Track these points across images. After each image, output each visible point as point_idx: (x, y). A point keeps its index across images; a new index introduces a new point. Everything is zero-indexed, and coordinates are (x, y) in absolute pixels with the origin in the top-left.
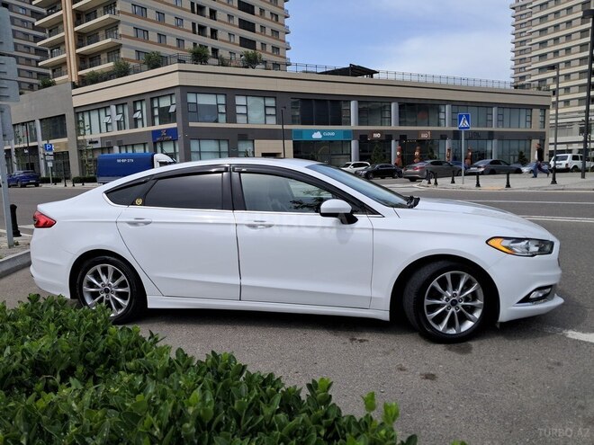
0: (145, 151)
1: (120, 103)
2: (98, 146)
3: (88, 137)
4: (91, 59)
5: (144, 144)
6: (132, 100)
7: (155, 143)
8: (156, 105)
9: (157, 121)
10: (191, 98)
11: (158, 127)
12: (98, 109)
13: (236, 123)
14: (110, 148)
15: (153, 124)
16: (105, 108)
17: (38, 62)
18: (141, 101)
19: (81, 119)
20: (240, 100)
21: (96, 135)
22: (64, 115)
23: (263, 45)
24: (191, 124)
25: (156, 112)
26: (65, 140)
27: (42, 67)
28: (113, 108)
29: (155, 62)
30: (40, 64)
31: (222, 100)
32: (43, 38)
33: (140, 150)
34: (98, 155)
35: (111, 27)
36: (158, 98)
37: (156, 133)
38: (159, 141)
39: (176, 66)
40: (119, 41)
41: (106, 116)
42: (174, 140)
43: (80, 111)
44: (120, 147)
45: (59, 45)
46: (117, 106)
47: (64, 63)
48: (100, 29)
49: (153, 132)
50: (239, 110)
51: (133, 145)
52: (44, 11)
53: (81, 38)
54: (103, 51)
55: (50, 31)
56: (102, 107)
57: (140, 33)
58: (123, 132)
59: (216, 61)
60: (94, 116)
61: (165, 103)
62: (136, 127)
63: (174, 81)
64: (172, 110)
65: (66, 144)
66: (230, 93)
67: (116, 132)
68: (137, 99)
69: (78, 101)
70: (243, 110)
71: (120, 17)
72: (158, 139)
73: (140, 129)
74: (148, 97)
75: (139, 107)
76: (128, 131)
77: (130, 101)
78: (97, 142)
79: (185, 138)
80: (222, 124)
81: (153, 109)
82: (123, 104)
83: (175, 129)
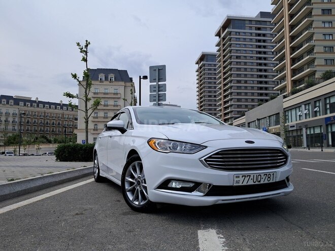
0: (321, 131)
1: (307, 103)
2: (295, 128)
3: (290, 124)
4: (299, 82)
5: (321, 126)
6: (313, 100)
7: (327, 126)
8: (328, 102)
9: (328, 111)
11: (329, 115)
12: (296, 108)
14: (301, 130)
15: (326, 114)
16: (299, 107)
17: (274, 88)
18: (319, 100)
19: (287, 114)
21: (294, 123)
22: (279, 113)
25: (328, 106)
26: (279, 126)
27: (275, 90)
28: (303, 106)
29: (328, 76)
32: (276, 76)
33: (318, 131)
34: (295, 134)
35: (311, 62)
36: (329, 97)
37: (327, 119)
38: (329, 124)
40: (315, 69)
41: (300, 111)
43: (286, 110)
44: (307, 129)
45: (283, 78)
46: (305, 105)
47: (285, 87)
48: (305, 65)
51: (314, 127)
52: (278, 62)
53: (294, 72)
54: (306, 76)
55: (280, 71)
57: (329, 62)
58: (308, 120)
60: (294, 112)
61: (333, 100)
62: (316, 116)
65: (279, 128)
67: (304, 120)
68: (316, 100)
69: (286, 105)
71: (316, 56)
72: (329, 122)
73: (318, 117)
74: (323, 98)
75: (318, 105)
76: (311, 119)
77: (312, 102)
78: (294, 126)
81: (326, 104)
82: (309, 104)
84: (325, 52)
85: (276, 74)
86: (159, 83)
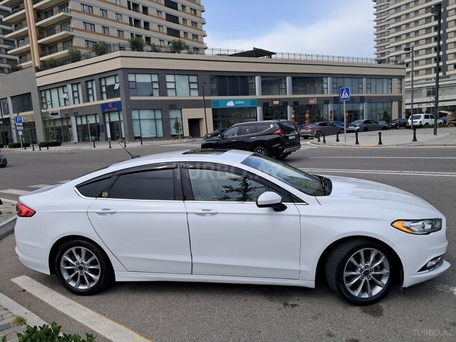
0: (96, 121)
1: (75, 82)
2: (59, 116)
3: (50, 110)
4: (50, 48)
5: (95, 115)
6: (84, 80)
7: (104, 114)
8: (103, 83)
9: (105, 96)
10: (131, 78)
11: (105, 101)
12: (58, 88)
13: (167, 96)
14: (68, 118)
15: (102, 99)
16: (63, 87)
17: (7, 50)
18: (92, 81)
19: (43, 96)
20: (170, 78)
21: (56, 109)
22: (30, 93)
23: (186, 33)
24: (132, 98)
25: (104, 89)
26: (32, 112)
27: (10, 54)
28: (69, 86)
29: (101, 49)
30: (9, 52)
31: (155, 78)
32: (11, 32)
33: (92, 120)
34: (59, 124)
35: (65, 22)
36: (105, 78)
37: (104, 106)
38: (107, 112)
39: (118, 53)
40: (71, 33)
41: (64, 93)
42: (119, 111)
43: (42, 90)
44: (76, 117)
45: (24, 37)
46: (72, 85)
47: (28, 51)
48: (56, 24)
49: (102, 105)
50: (169, 86)
51: (86, 116)
53: (42, 31)
54: (59, 41)
55: (16, 26)
56: (61, 85)
57: (88, 27)
58: (77, 105)
59: (149, 48)
60: (54, 93)
61: (110, 82)
62: (89, 101)
63: (117, 64)
64: (116, 87)
65: (32, 116)
66: (161, 73)
67: (72, 106)
68: (89, 79)
69: (41, 82)
70: (172, 86)
71: (72, 14)
72: (106, 110)
73: (91, 103)
75: (90, 86)
76: (82, 104)
77: (83, 82)
78: (57, 114)
79: (127, 109)
80: (156, 97)
81: (101, 87)
82: (77, 84)
83: (119, 103)
84: (83, 12)
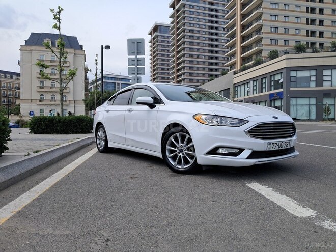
1: (254, 80)
3: (239, 98)
4: (248, 59)
5: (265, 101)
7: (271, 101)
8: (273, 79)
9: (273, 88)
10: (293, 74)
11: (273, 91)
12: (244, 84)
15: (271, 90)
16: (248, 83)
17: (224, 63)
18: (265, 78)
19: (236, 90)
21: (242, 98)
22: (229, 88)
24: (291, 89)
25: (273, 84)
28: (251, 82)
29: (274, 55)
30: (225, 65)
31: (313, 73)
32: (227, 52)
35: (259, 41)
36: (274, 75)
37: (271, 95)
38: (273, 100)
39: (284, 57)
40: (261, 48)
41: (248, 87)
42: (281, 99)
43: (236, 86)
45: (233, 55)
46: (253, 81)
47: (235, 63)
48: (253, 43)
50: (325, 78)
51: (259, 102)
52: (229, 39)
53: (244, 49)
54: (253, 54)
55: (231, 48)
56: (246, 83)
57: (274, 42)
58: (255, 95)
59: (311, 50)
60: (242, 87)
61: (277, 78)
62: (262, 92)
63: (283, 65)
64: (281, 82)
66: (319, 69)
67: (252, 96)
68: (263, 77)
69: (236, 81)
70: (329, 78)
71: (263, 35)
72: (272, 98)
73: (264, 93)
74: (268, 75)
75: (264, 82)
76: (258, 94)
77: (260, 79)
78: (242, 101)
79: (287, 97)
80: (313, 87)
81: (271, 82)
82: (256, 80)
83: (282, 93)
84: (271, 32)
85: (227, 50)
86: (138, 57)
